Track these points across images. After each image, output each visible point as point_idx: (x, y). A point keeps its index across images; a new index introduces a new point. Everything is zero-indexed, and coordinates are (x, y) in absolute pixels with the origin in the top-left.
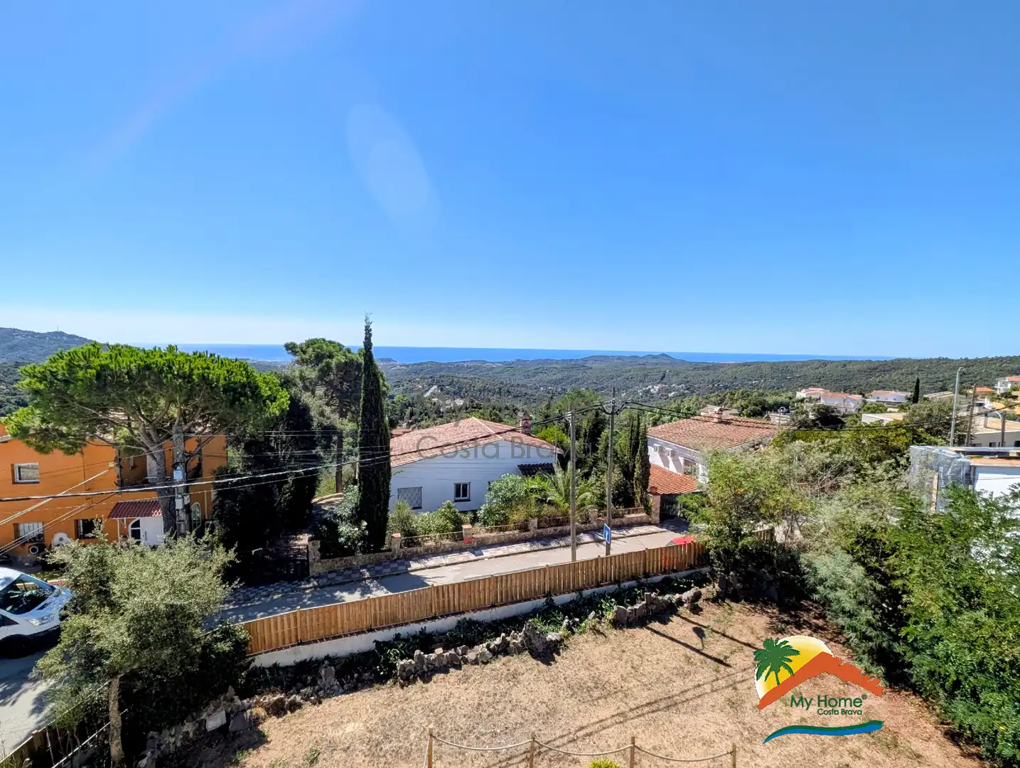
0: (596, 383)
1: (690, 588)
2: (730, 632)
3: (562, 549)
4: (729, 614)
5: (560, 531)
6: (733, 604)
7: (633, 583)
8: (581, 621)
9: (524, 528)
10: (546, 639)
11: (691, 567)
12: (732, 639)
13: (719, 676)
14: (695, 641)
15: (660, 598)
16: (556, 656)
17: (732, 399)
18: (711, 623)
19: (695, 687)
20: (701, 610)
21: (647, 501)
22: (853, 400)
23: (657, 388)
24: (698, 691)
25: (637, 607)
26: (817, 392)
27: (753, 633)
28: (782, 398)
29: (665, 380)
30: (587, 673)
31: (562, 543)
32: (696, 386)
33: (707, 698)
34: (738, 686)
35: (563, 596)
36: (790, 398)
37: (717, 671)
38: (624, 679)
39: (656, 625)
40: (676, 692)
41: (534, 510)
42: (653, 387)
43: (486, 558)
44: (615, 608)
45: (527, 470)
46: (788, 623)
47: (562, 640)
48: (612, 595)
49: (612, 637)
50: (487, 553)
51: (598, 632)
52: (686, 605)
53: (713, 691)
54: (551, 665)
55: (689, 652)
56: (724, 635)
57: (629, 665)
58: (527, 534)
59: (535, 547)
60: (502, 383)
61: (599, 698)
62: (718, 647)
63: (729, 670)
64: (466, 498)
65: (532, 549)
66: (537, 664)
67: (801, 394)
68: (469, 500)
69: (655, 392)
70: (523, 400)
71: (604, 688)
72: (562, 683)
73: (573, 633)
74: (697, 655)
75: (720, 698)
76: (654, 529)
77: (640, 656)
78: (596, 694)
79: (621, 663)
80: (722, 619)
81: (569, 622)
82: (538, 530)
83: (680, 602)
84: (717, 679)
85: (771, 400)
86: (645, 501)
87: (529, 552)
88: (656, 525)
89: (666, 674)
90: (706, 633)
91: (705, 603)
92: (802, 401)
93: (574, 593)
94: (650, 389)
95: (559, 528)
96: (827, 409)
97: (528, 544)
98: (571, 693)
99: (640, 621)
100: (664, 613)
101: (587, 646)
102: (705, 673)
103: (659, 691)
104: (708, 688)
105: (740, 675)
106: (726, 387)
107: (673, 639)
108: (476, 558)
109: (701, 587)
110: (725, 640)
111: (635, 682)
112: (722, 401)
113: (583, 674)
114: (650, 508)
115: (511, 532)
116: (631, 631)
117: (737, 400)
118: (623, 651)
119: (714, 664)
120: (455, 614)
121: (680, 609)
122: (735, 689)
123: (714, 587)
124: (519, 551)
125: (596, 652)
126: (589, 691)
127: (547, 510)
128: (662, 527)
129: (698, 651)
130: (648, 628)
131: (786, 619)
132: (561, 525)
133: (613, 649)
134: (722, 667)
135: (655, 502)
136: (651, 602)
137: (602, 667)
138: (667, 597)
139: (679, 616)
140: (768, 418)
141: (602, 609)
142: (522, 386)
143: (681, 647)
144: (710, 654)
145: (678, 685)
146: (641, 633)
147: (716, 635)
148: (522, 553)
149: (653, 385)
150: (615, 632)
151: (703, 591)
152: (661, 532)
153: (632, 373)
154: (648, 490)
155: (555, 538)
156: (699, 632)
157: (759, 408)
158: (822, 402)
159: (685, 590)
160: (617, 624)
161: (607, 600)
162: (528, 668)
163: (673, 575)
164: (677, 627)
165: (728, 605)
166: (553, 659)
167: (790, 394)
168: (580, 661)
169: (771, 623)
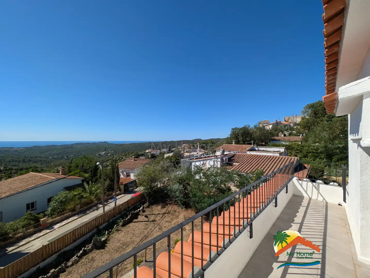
0: (78, 153)
1: (141, 207)
2: (153, 213)
3: (92, 213)
4: (152, 209)
5: (89, 207)
6: (152, 206)
7: (125, 211)
8: (112, 230)
9: (73, 210)
10: (101, 241)
11: (140, 201)
12: (155, 214)
13: (155, 224)
14: (146, 219)
15: (134, 212)
16: (106, 245)
17: (129, 154)
18: (148, 213)
19: (150, 230)
20: (145, 211)
21: (120, 187)
22: (158, 152)
23: (103, 153)
24: (151, 230)
25: (129, 218)
26: (150, 150)
27: (159, 211)
28: (142, 153)
29: (106, 150)
30: (119, 243)
31: (91, 210)
32: (117, 151)
33: (154, 231)
34: (160, 224)
35: (103, 225)
36: (145, 152)
37: (154, 223)
38: (131, 239)
39: (135, 220)
40: (146, 233)
41: (78, 202)
42: (102, 153)
43: (56, 228)
44: (122, 221)
45: (69, 189)
46: (165, 205)
47: (107, 239)
48: (120, 217)
49: (123, 230)
50: (56, 227)
51: (119, 230)
52: (141, 211)
53: (155, 228)
54: (105, 248)
55: (146, 223)
56: (153, 214)
57: (131, 234)
58: (75, 212)
59: (80, 216)
60: (25, 157)
61: (126, 248)
62: (152, 218)
63: (156, 222)
64: (34, 209)
65: (79, 217)
66: (100, 251)
67: (147, 151)
68: (35, 209)
69: (103, 154)
70: (40, 163)
71: (126, 244)
72: (111, 251)
73: (110, 235)
74: (148, 222)
75: (157, 229)
76: (123, 195)
77: (134, 230)
78: (124, 247)
79: (129, 235)
80: (151, 211)
81: (108, 232)
82: (80, 209)
83: (140, 211)
84: (155, 225)
85: (140, 153)
86: (119, 188)
87: (78, 218)
88: (123, 194)
89: (142, 231)
90: (148, 216)
91: (146, 209)
92: (147, 153)
93: (107, 222)
94: (101, 153)
95: (89, 206)
96: (153, 154)
97: (77, 216)
98: (116, 252)
99: (130, 221)
100: (136, 216)
101: (116, 236)
102: (151, 225)
103: (142, 236)
104: (153, 228)
105: (159, 221)
106: (126, 151)
107: (141, 222)
108: (51, 230)
109: (144, 205)
110: (153, 215)
111: (135, 237)
112: (126, 155)
113: (118, 244)
114: (121, 189)
115: (68, 214)
116: (128, 225)
117: (130, 154)
118: (128, 232)
119: (152, 222)
120: (56, 253)
121: (140, 213)
122: (160, 225)
123: (147, 204)
124: (73, 219)
125: (120, 236)
126: (122, 248)
127: (83, 200)
128: (125, 194)
129: (147, 221)
130: (133, 222)
131: (164, 204)
132: (90, 204)
133: (125, 233)
134: (155, 222)
135: (122, 187)
136: (132, 214)
137: (123, 239)
138: (136, 211)
139: (140, 215)
140: (140, 158)
141: (118, 223)
142: (39, 157)
143: (143, 222)
144: (151, 221)
145: (146, 232)
146: (131, 225)
147: (151, 215)
148: (75, 220)
149: (102, 152)
150: (123, 228)
151: (144, 206)
152: (125, 195)
153: (94, 148)
154: (120, 184)
155: (88, 210)
156: (146, 216)
157: (137, 156)
158: (152, 153)
159: (140, 207)
160: (124, 225)
161: (119, 220)
162: (97, 254)
163: (136, 205)
164: (141, 218)
165: (151, 207)
166: (106, 246)
167: (144, 151)
168: (115, 242)
169: (162, 206)
